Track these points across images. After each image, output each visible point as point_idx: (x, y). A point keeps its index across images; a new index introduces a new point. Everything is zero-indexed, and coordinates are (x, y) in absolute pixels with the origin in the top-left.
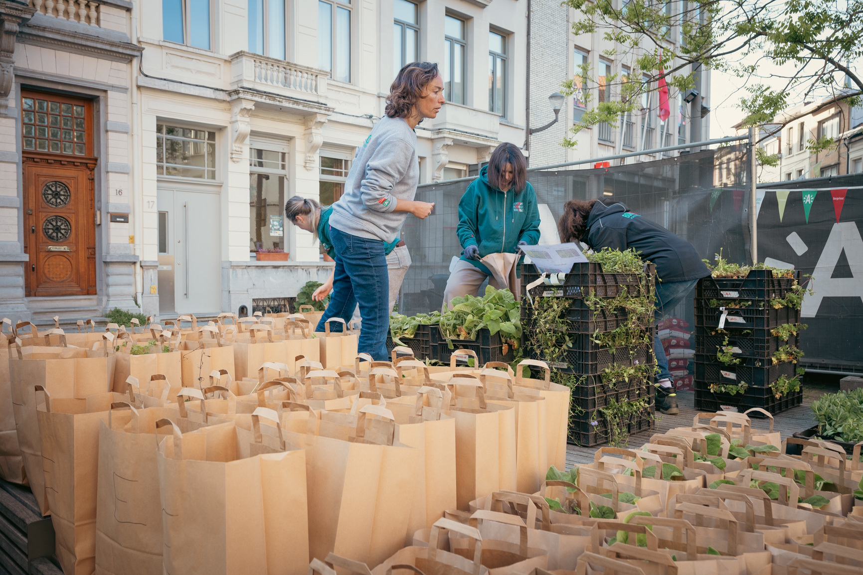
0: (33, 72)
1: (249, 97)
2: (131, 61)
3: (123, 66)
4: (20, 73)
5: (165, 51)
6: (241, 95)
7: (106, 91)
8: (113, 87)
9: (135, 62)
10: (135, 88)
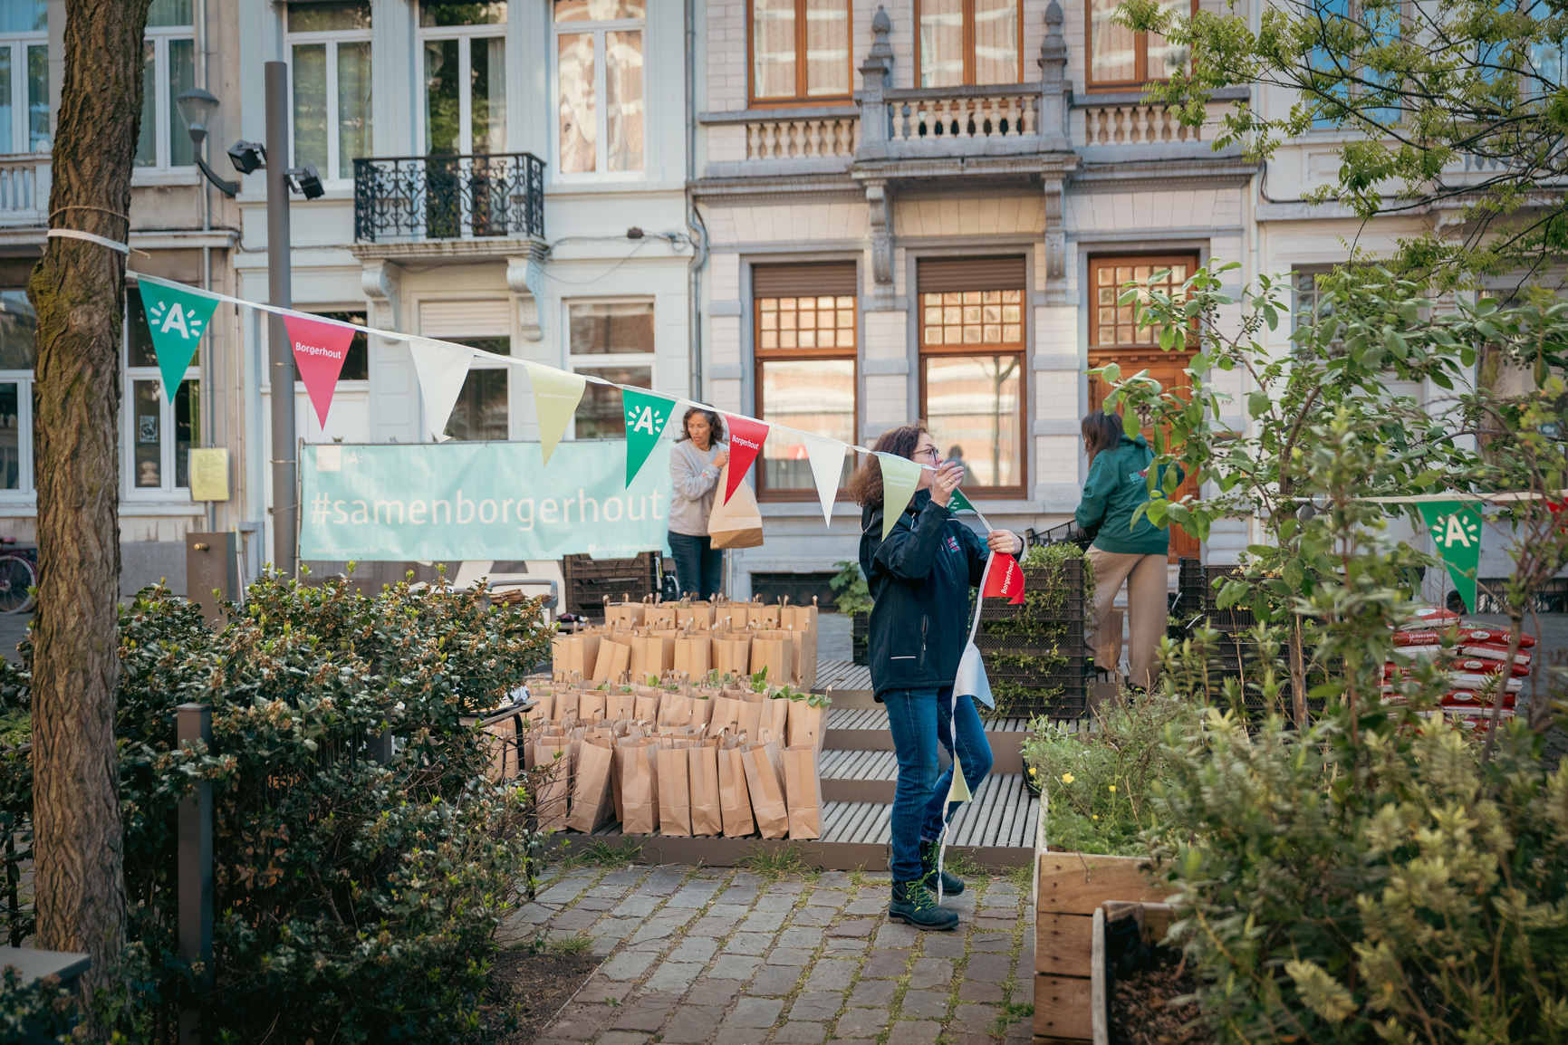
0: (1101, 233)
1: (1452, 203)
2: (1248, 182)
3: (1234, 193)
4: (1083, 239)
5: (1306, 152)
6: (1436, 204)
7: (1208, 240)
8: (1220, 231)
9: (1254, 183)
10: (1254, 227)
